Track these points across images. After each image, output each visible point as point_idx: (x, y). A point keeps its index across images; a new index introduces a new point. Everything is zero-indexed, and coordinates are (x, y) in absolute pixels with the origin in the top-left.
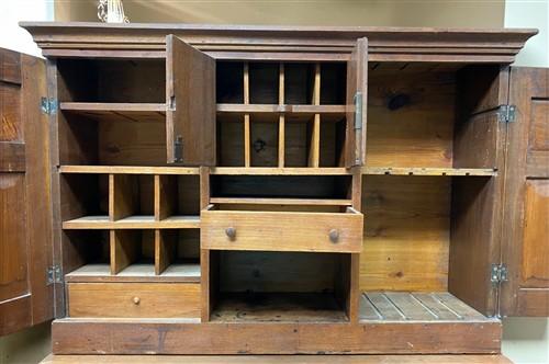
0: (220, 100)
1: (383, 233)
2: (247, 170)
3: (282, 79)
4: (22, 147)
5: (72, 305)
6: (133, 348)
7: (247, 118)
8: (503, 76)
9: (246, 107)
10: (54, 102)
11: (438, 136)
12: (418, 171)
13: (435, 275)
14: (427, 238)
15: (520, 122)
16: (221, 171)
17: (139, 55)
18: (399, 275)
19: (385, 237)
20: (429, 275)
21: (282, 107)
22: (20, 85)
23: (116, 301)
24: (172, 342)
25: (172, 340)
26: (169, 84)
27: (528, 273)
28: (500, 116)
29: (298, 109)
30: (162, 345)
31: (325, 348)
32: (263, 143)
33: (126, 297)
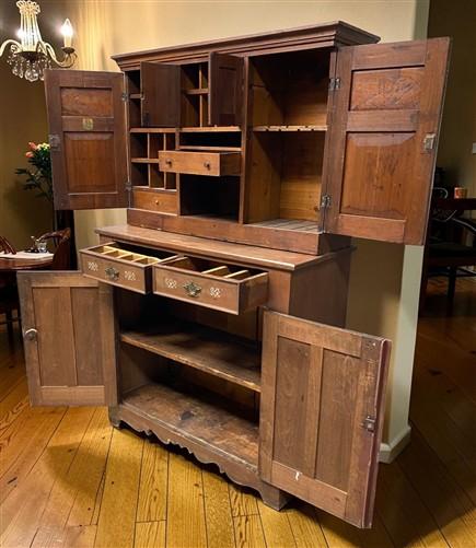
4: (112, 120)
5: (135, 202)
6: (153, 225)
7: (201, 97)
8: (333, 55)
10: (127, 96)
15: (344, 90)
18: (316, 209)
22: (111, 89)
25: (166, 223)
30: (163, 226)
33: (153, 200)
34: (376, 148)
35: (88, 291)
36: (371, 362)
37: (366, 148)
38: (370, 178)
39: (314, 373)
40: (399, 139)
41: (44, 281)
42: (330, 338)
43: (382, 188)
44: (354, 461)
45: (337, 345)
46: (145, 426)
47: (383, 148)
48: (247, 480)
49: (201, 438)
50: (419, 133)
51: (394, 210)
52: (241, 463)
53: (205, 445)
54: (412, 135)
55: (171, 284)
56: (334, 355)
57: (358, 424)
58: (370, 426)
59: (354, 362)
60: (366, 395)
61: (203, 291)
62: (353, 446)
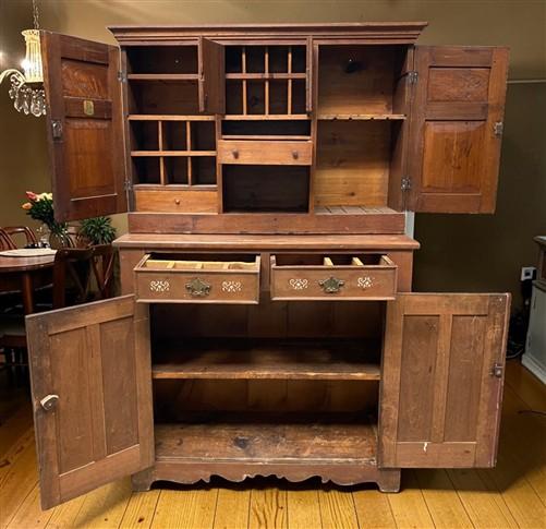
0: (227, 71)
1: (342, 165)
2: (245, 117)
3: (267, 56)
4: (110, 104)
5: (138, 204)
6: (177, 229)
7: (244, 83)
8: (410, 52)
9: (244, 75)
10: (124, 75)
11: (383, 93)
12: (355, 117)
13: (377, 194)
14: (373, 168)
15: (421, 83)
16: (228, 117)
17: (177, 43)
18: (353, 194)
19: (345, 168)
20: (374, 194)
21: (267, 75)
22: (108, 65)
23: (165, 202)
24: (201, 226)
25: (200, 225)
26: (200, 65)
27: (426, 184)
28: (409, 80)
29: (277, 76)
30: (194, 228)
31: (294, 230)
32: (257, 99)
33: (171, 200)
34: (452, 134)
35: (119, 324)
36: (498, 315)
37: (444, 134)
38: (448, 159)
39: (444, 341)
40: (472, 127)
41: (65, 324)
42: (460, 304)
43: (459, 168)
44: (483, 408)
45: (466, 308)
46: (202, 472)
47: (459, 134)
48: (360, 476)
49: (285, 456)
50: (489, 121)
51: (470, 186)
52: (348, 462)
53: (298, 462)
54: (482, 123)
55: (299, 284)
56: (462, 318)
57: (486, 373)
58: (499, 372)
59: (481, 320)
60: (493, 347)
61: (347, 284)
62: (482, 396)
